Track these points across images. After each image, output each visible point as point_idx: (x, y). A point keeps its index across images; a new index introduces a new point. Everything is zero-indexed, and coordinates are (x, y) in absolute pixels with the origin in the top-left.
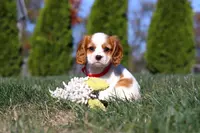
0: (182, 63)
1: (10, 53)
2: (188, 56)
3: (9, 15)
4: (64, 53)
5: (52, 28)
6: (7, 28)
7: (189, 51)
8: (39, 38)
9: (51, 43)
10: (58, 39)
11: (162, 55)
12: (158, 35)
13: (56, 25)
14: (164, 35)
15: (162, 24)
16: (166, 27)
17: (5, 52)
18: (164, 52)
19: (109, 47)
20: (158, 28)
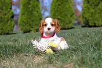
0: (68, 22)
2: (71, 19)
4: (9, 21)
5: (2, 9)
7: (72, 16)
10: (5, 14)
12: (56, 9)
13: (4, 8)
14: (59, 9)
15: (57, 4)
16: (59, 5)
18: (59, 17)
19: (53, 23)
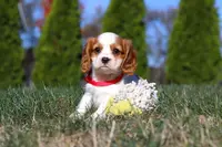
0: (208, 77)
1: (12, 65)
3: (11, 23)
4: (73, 65)
5: (59, 37)
6: (9, 37)
8: (44, 49)
9: (59, 53)
10: (65, 49)
11: (185, 68)
12: (181, 45)
13: (64, 34)
14: (188, 46)
15: (185, 33)
16: (190, 36)
17: (6, 64)
18: (188, 64)
19: (119, 48)
20: (180, 37)
